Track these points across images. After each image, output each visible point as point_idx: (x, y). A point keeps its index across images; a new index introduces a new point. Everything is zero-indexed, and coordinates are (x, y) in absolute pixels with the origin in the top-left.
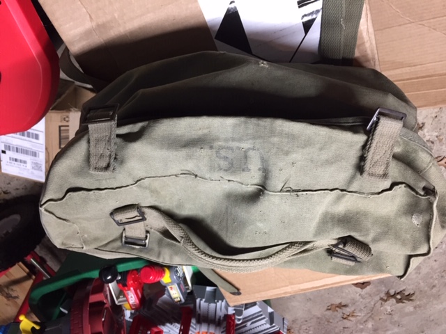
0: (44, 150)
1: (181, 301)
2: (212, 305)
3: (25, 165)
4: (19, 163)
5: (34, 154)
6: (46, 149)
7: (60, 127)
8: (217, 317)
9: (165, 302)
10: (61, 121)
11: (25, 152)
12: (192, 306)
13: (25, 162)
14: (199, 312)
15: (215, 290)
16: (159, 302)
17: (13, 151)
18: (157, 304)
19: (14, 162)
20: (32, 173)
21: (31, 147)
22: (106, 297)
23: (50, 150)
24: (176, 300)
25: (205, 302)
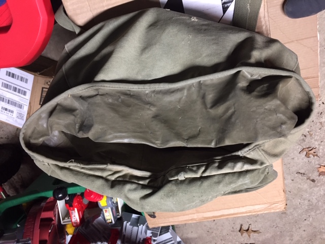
0: (28, 104)
1: (112, 222)
2: (135, 228)
3: (12, 114)
4: (8, 112)
5: (20, 106)
6: (30, 103)
7: (43, 88)
8: (138, 240)
9: (100, 223)
10: (44, 84)
11: (14, 104)
12: (119, 228)
13: (12, 112)
14: (124, 233)
15: (139, 217)
16: (95, 222)
17: (6, 102)
18: (93, 223)
19: (4, 111)
20: (16, 121)
21: (19, 101)
22: (55, 216)
23: (32, 104)
24: (108, 221)
25: (130, 225)
